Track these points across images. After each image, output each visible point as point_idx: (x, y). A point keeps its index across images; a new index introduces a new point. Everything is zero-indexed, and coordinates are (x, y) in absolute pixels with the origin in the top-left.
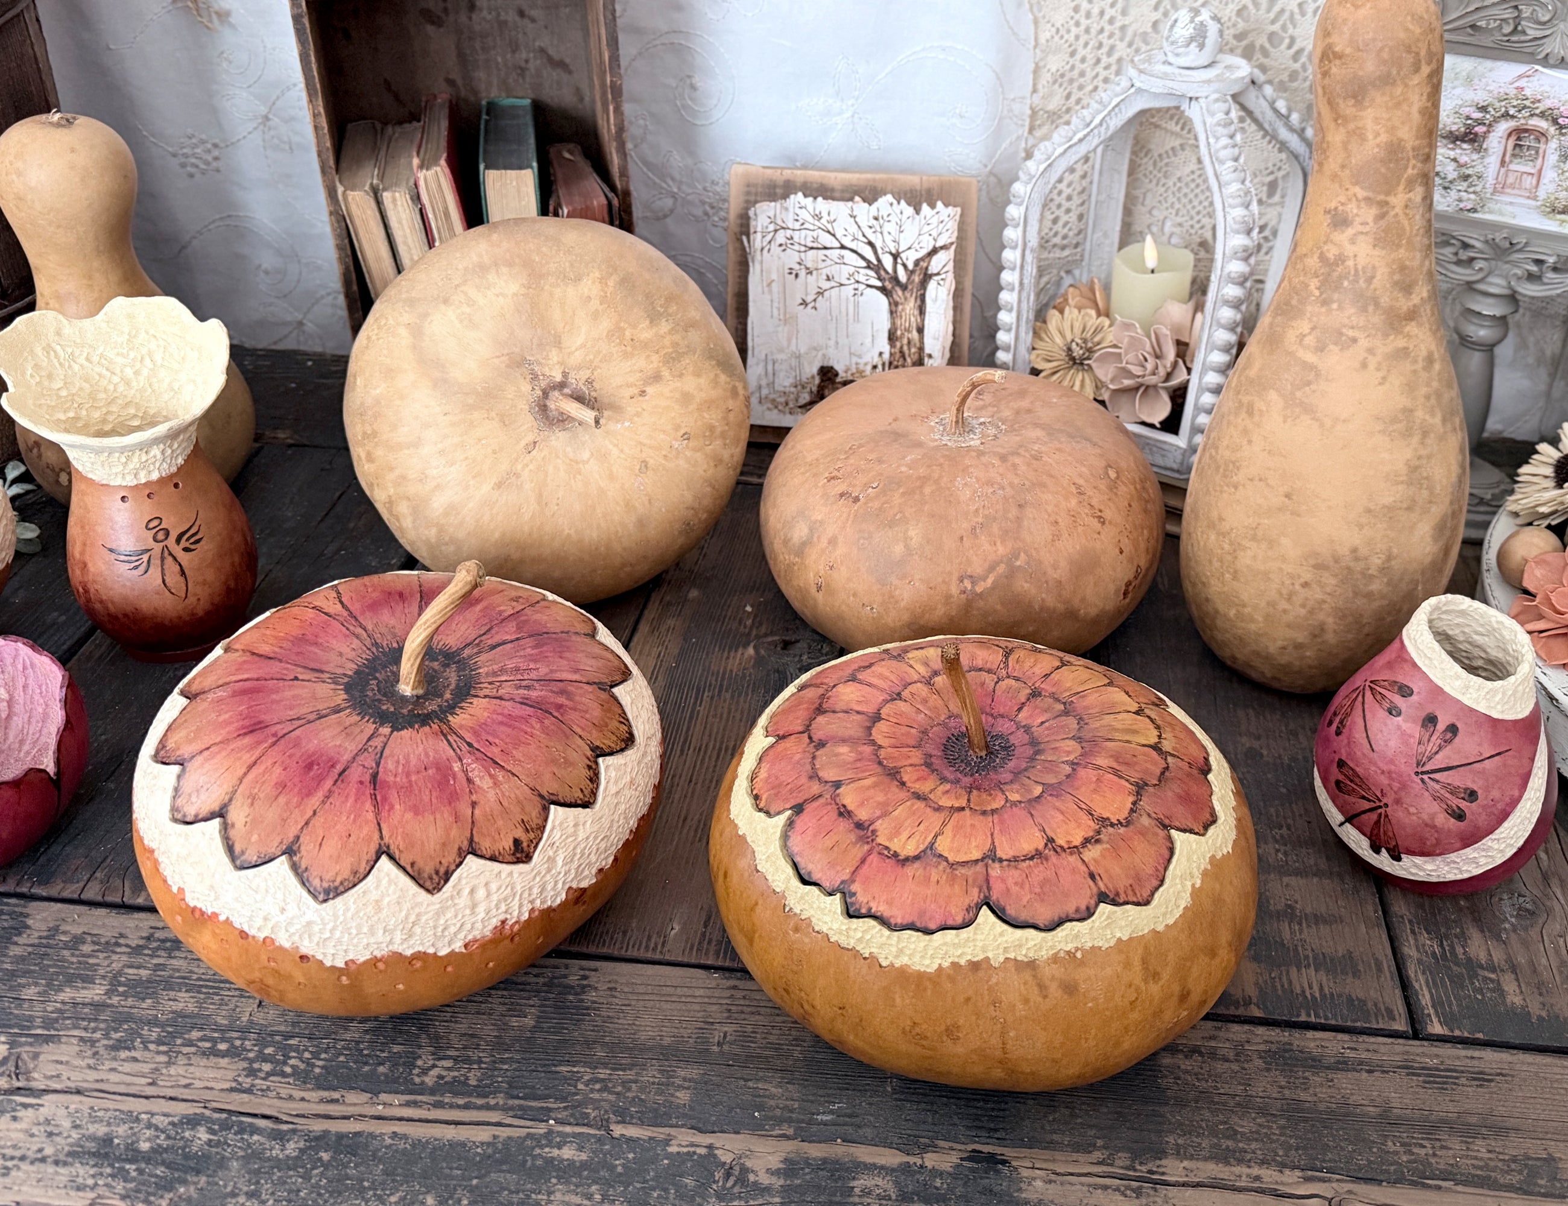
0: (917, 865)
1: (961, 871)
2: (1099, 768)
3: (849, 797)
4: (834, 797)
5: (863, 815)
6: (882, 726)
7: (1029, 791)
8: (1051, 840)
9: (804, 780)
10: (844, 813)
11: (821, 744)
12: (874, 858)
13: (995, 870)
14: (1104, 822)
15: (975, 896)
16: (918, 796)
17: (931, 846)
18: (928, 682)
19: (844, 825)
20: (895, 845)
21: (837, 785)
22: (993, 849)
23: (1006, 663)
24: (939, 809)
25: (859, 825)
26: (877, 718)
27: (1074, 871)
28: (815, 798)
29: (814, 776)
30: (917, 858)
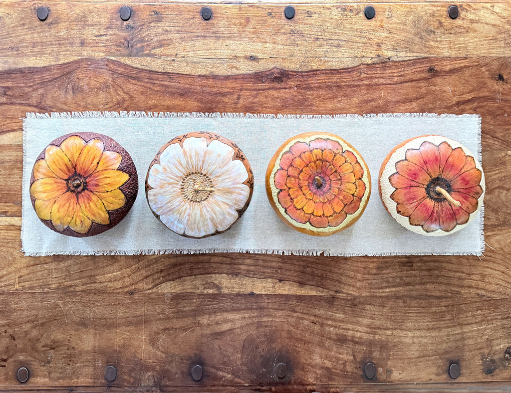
0: (299, 211)
1: (306, 215)
2: (339, 199)
3: (291, 192)
4: (288, 191)
5: (292, 197)
6: (302, 173)
7: (325, 199)
8: (324, 214)
9: (284, 184)
10: (289, 195)
11: (289, 176)
12: (292, 206)
13: (312, 217)
14: (335, 212)
15: (307, 220)
16: (304, 194)
17: (302, 208)
18: (315, 163)
19: (289, 198)
20: (296, 206)
21: (290, 188)
22: (313, 212)
23: (333, 160)
24: (306, 199)
25: (291, 199)
26: (301, 171)
27: (326, 221)
28: (284, 190)
29: (286, 184)
30: (299, 209)
